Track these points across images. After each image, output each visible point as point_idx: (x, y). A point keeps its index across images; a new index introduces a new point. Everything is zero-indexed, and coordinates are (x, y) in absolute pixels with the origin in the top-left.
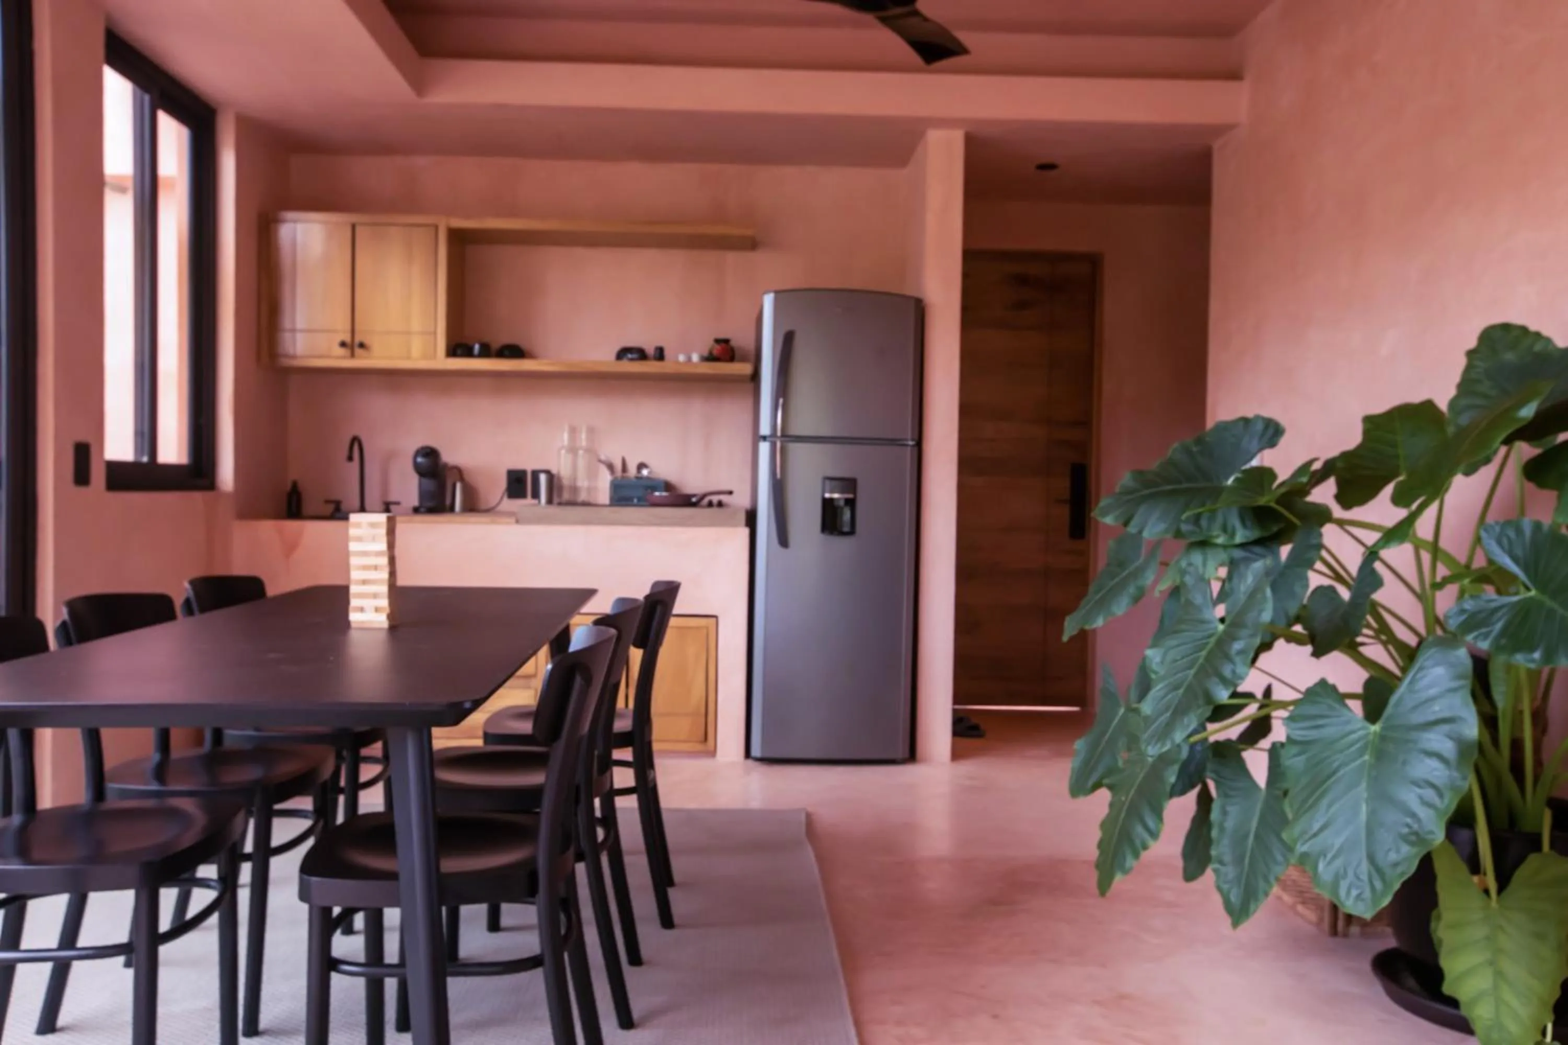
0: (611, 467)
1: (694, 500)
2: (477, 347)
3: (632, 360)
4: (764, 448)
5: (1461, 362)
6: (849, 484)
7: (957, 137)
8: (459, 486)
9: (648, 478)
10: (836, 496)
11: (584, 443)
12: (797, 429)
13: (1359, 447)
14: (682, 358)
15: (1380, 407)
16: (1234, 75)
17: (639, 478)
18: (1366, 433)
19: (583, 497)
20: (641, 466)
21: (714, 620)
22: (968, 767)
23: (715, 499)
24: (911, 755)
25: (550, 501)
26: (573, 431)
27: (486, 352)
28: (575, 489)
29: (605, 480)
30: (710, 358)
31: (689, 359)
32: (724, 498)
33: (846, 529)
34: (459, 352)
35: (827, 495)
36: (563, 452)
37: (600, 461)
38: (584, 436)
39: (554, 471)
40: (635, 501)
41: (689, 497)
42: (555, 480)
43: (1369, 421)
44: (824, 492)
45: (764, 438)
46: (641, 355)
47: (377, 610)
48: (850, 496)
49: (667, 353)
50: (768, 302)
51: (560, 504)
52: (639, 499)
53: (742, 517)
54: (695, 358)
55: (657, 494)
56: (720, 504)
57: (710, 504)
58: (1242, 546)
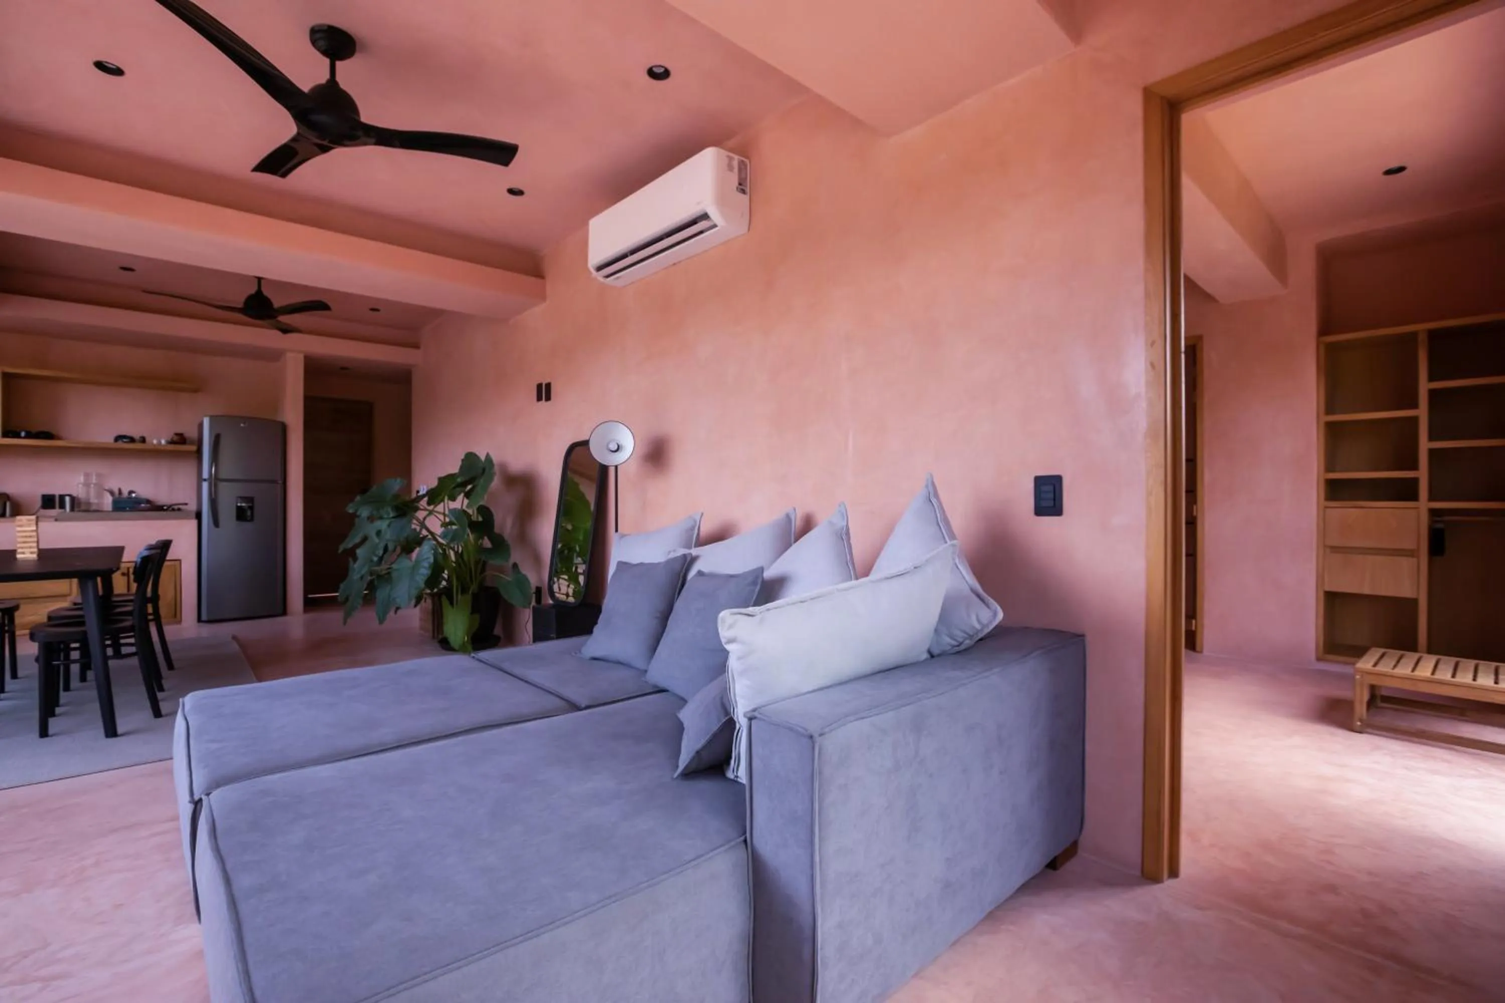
0: (112, 493)
1: (165, 508)
2: (23, 434)
3: (125, 442)
4: (205, 485)
5: (460, 463)
6: (250, 500)
7: (301, 356)
8: (8, 504)
9: (135, 498)
10: (243, 505)
11: (94, 481)
12: (223, 475)
13: (437, 487)
14: (155, 442)
15: (443, 475)
16: (416, 346)
17: (130, 498)
18: (439, 484)
19: (94, 508)
20: (131, 492)
21: (178, 562)
22: (311, 615)
23: (176, 507)
24: (284, 613)
25: (72, 509)
26: (87, 475)
27: (29, 435)
28: (89, 504)
29: (108, 500)
30: (172, 442)
31: (160, 443)
32: (181, 507)
33: (249, 519)
34: (10, 435)
35: (239, 504)
36: (80, 486)
37: (106, 490)
38: (94, 477)
39: (75, 495)
40: (128, 509)
41: (162, 506)
42: (76, 502)
43: (440, 479)
44: (237, 503)
45: (205, 480)
46: (132, 440)
47: (32, 553)
48: (250, 505)
49: (147, 439)
50: (206, 422)
51: (79, 511)
52: (130, 508)
53: (194, 515)
54: (163, 442)
55: (143, 505)
56: (179, 509)
57: (173, 510)
58: (393, 517)
